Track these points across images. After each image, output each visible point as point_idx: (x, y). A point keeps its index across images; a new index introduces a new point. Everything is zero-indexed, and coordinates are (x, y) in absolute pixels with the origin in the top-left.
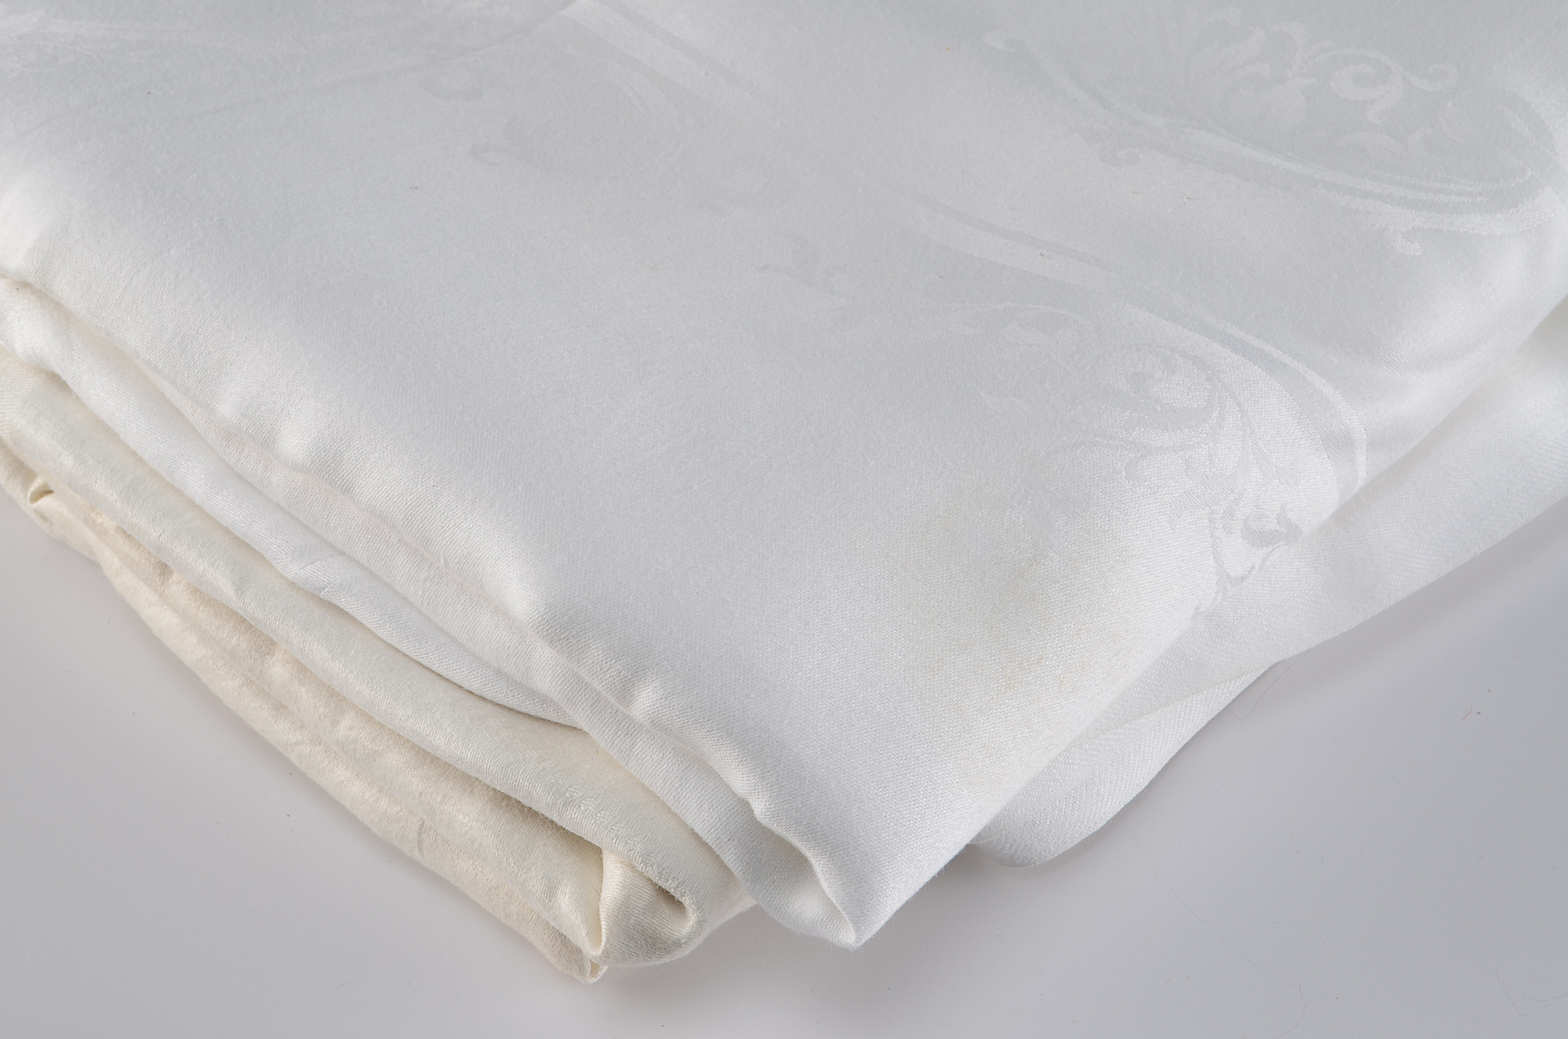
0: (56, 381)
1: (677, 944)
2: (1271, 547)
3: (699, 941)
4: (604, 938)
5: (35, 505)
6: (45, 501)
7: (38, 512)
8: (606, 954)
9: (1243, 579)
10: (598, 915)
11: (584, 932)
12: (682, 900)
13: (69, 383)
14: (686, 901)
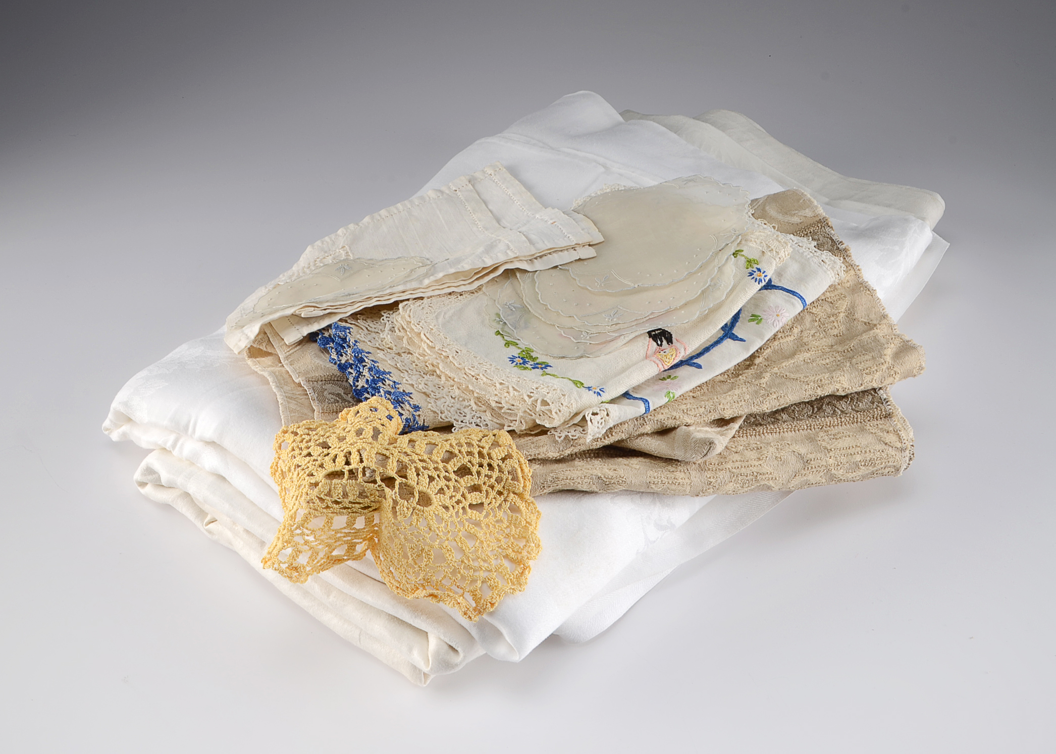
0: (223, 479)
1: (457, 665)
2: (665, 531)
3: (464, 664)
4: (430, 663)
5: (207, 527)
6: (211, 525)
7: (207, 530)
8: (431, 669)
9: (654, 542)
10: (428, 656)
11: (423, 663)
12: (457, 649)
13: (226, 478)
14: (459, 649)
